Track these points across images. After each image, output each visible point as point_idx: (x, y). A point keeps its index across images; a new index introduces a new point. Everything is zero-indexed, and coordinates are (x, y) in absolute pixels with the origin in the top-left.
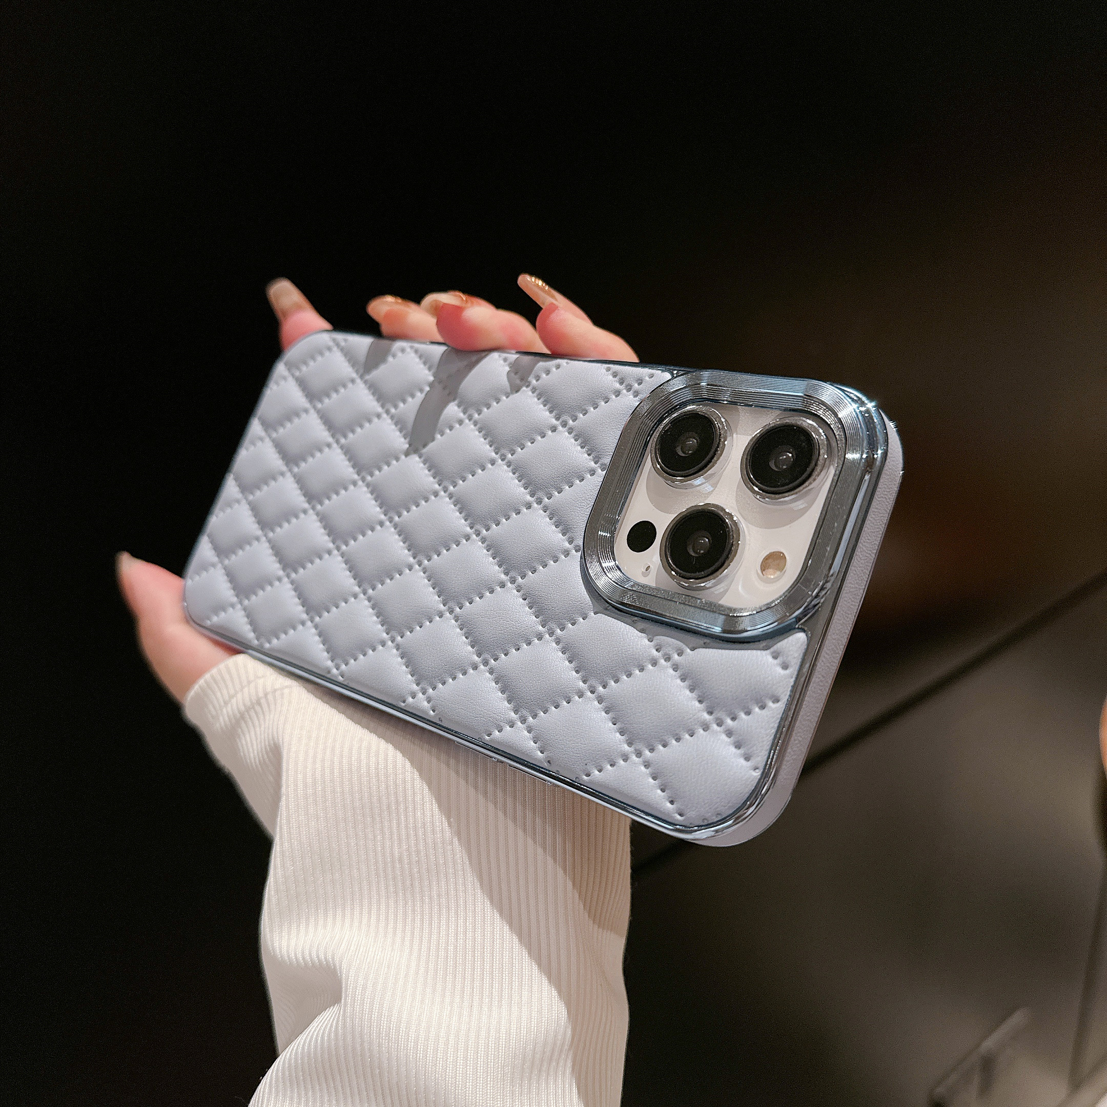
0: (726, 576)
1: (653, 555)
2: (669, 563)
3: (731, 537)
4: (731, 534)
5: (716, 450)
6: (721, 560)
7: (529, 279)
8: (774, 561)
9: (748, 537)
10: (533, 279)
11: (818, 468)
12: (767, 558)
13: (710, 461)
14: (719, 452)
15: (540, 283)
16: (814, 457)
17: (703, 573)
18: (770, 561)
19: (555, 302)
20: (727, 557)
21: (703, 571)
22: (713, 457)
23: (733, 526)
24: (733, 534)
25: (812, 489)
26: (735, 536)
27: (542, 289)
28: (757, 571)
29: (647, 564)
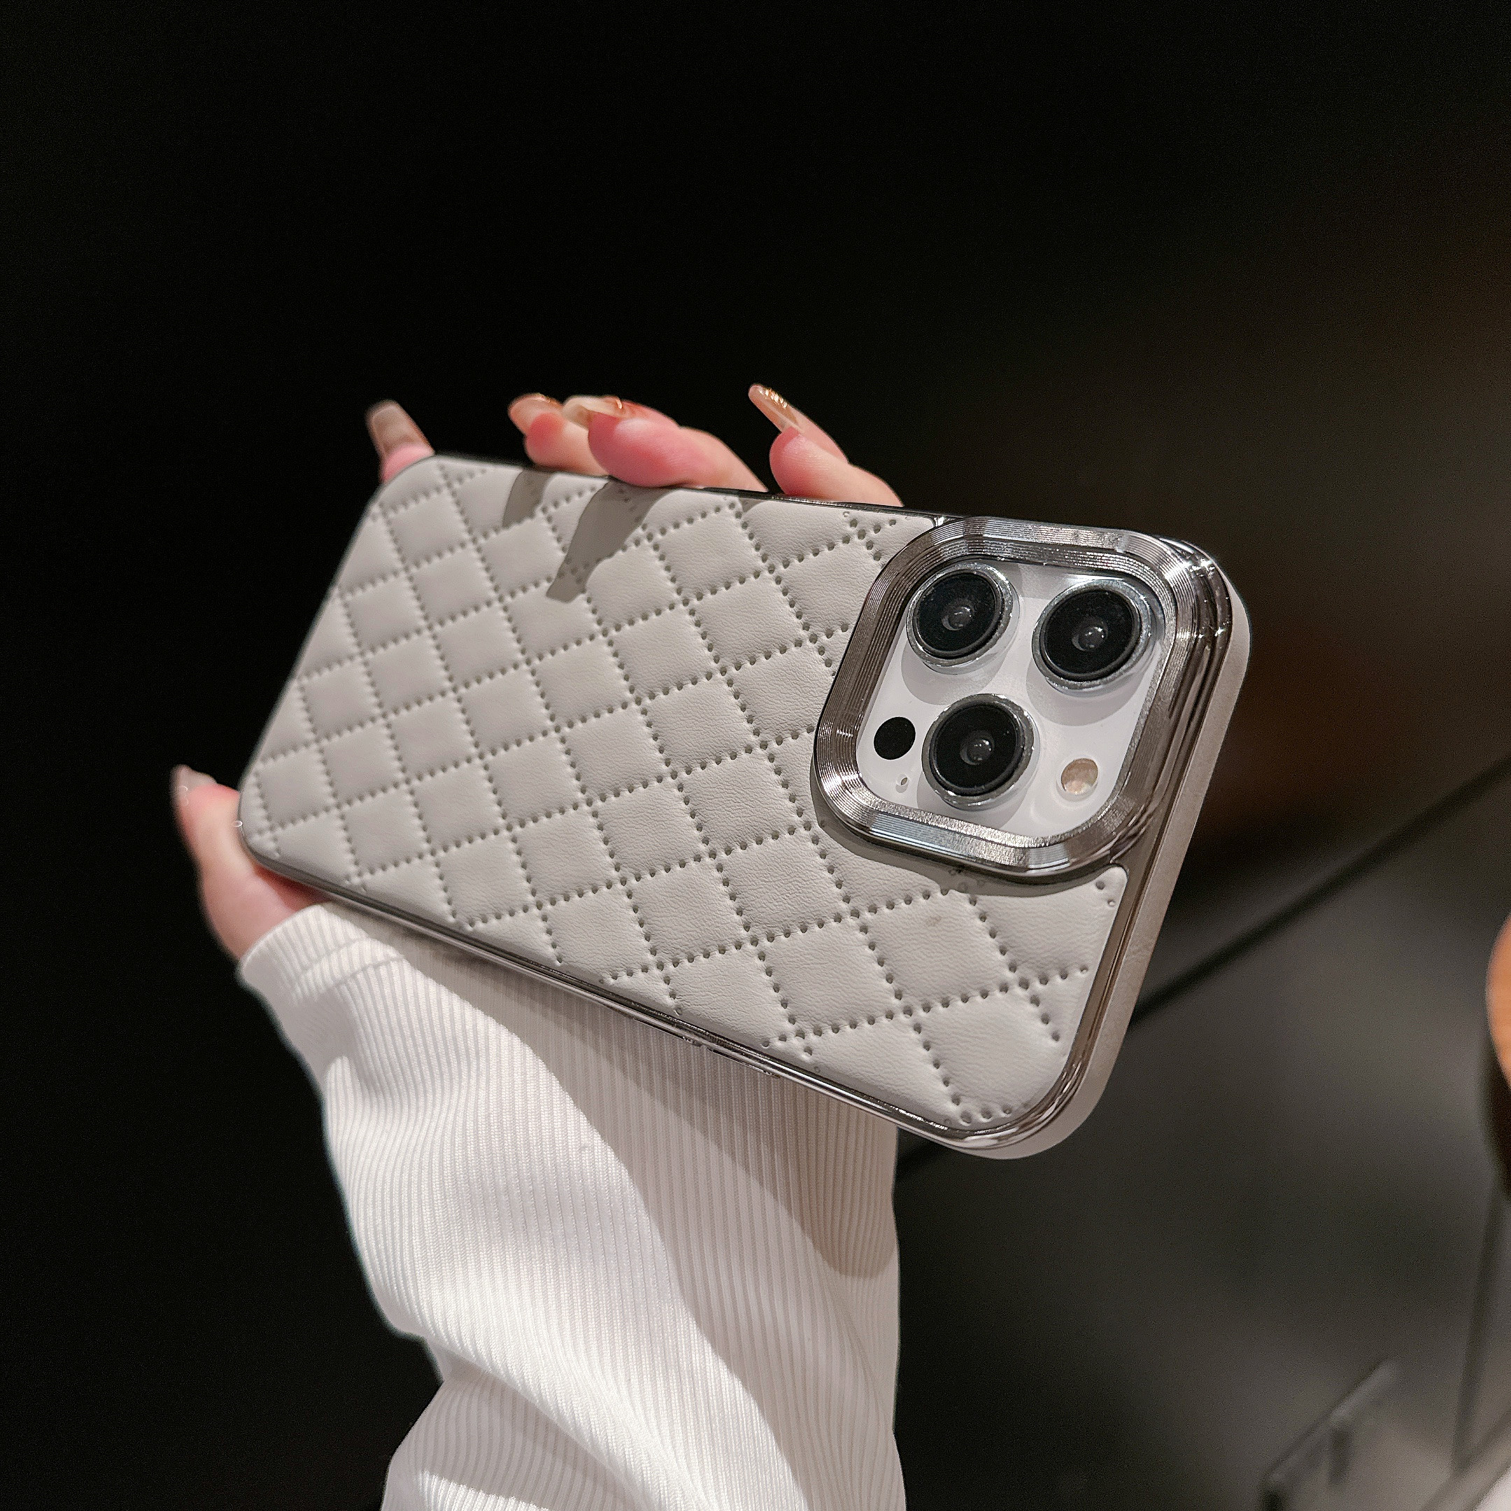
0: (1014, 791)
1: (913, 761)
2: (935, 774)
3: (1022, 739)
4: (1021, 735)
5: (998, 623)
6: (1009, 769)
7: (761, 392)
8: (1080, 771)
9: (1042, 740)
10: (767, 392)
11: (1140, 649)
12: (1070, 767)
13: (989, 638)
14: (1002, 625)
15: (776, 397)
16: (1134, 634)
17: (983, 787)
18: (1074, 771)
19: (794, 426)
20: (1016, 767)
21: (984, 784)
22: (993, 633)
23: (1023, 725)
24: (1023, 736)
25: (1132, 675)
26: (1026, 737)
27: (779, 407)
28: (1057, 784)
29: (904, 775)
